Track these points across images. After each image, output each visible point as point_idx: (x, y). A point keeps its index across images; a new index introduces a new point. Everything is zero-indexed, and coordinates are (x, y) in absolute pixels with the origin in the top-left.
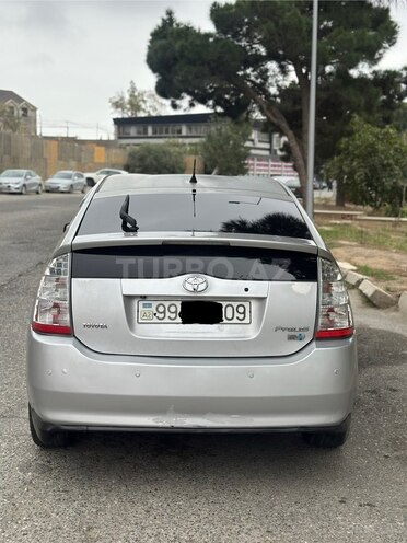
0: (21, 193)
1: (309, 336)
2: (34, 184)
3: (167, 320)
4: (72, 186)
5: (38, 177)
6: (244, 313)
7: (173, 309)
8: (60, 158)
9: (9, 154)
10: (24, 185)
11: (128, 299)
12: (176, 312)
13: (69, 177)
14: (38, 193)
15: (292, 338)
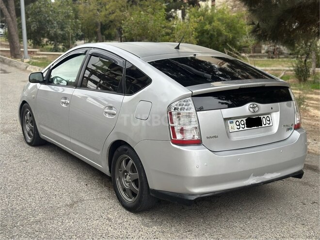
1: (293, 128)
3: (241, 129)
6: (269, 120)
7: (242, 123)
11: (226, 119)
12: (244, 124)
15: (288, 130)
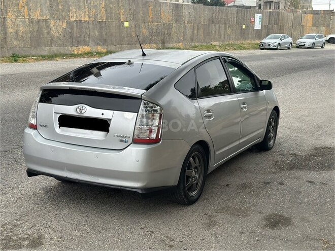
0: (276, 49)
1: (130, 141)
2: (286, 43)
4: (314, 43)
5: (290, 39)
8: (314, 25)
9: (278, 24)
10: (279, 44)
13: (313, 37)
14: (289, 48)
15: (121, 141)
